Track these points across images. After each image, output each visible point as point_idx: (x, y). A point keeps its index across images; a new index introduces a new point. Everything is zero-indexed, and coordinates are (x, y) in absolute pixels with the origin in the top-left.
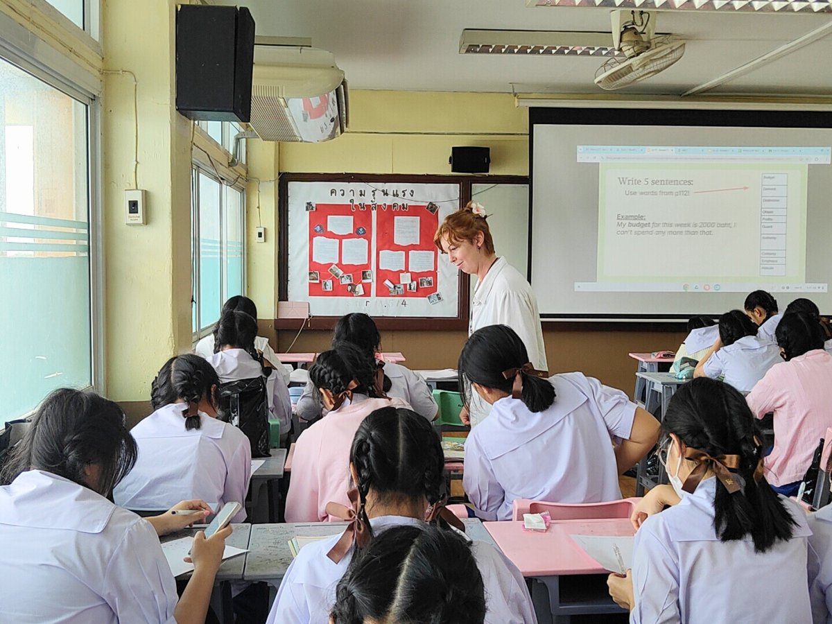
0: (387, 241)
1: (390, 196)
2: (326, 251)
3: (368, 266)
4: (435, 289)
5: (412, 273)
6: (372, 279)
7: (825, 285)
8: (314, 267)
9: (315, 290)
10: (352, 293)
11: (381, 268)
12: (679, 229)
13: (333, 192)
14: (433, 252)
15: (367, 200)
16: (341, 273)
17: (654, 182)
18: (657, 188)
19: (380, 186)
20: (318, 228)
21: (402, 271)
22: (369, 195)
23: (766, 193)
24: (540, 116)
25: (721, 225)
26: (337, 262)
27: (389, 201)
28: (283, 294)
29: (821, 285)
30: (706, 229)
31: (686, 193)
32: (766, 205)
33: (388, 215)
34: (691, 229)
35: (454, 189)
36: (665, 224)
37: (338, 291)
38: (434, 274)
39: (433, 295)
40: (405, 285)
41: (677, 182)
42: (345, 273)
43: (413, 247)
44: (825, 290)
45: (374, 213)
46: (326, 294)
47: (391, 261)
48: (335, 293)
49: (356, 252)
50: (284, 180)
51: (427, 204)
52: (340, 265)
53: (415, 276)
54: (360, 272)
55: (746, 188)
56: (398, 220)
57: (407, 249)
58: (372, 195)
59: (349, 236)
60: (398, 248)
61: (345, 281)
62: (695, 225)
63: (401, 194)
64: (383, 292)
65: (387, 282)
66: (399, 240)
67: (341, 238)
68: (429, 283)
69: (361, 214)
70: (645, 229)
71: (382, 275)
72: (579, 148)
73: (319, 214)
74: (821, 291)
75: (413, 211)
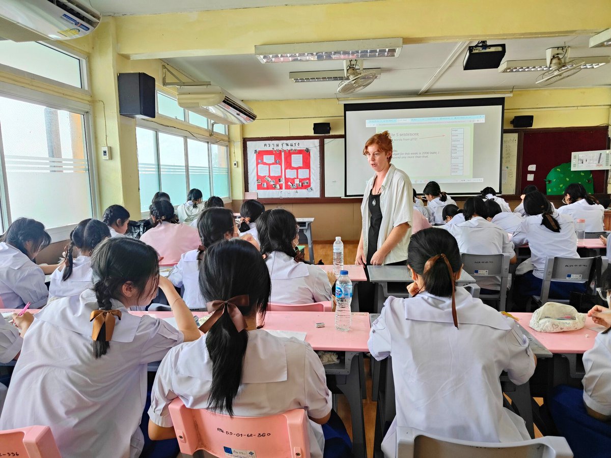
0: (289, 165)
1: (289, 146)
2: (263, 171)
3: (281, 177)
4: (310, 186)
5: (300, 179)
6: (283, 182)
7: (482, 179)
8: (259, 177)
9: (260, 187)
10: (274, 188)
11: (287, 177)
12: (413, 155)
13: (265, 145)
14: (308, 170)
15: (280, 148)
16: (270, 180)
17: (401, 135)
18: (402, 137)
19: (285, 142)
20: (260, 161)
21: (295, 178)
22: (280, 145)
23: (453, 138)
24: (348, 107)
25: (431, 153)
26: (268, 175)
27: (289, 148)
28: (246, 189)
29: (480, 179)
30: (425, 155)
31: (416, 139)
32: (453, 143)
33: (289, 154)
34: (418, 155)
35: (317, 142)
36: (406, 154)
37: (269, 187)
38: (309, 179)
39: (309, 188)
40: (297, 184)
41: (411, 135)
42: (272, 179)
43: (300, 168)
44: (482, 181)
45: (283, 154)
46: (264, 189)
47: (291, 174)
48: (268, 188)
49: (276, 171)
50: (245, 141)
51: (305, 149)
52: (269, 176)
53: (301, 180)
54: (278, 179)
55: (443, 136)
56: (293, 156)
57: (297, 169)
58: (282, 146)
59: (273, 164)
60: (294, 168)
61: (272, 183)
62: (420, 153)
63: (294, 145)
64: (288, 187)
65: (289, 183)
66: (294, 165)
67: (269, 165)
68: (307, 183)
69: (277, 155)
70: (398, 156)
71: (287, 180)
72: (367, 121)
73: (260, 154)
74: (480, 181)
75: (300, 152)
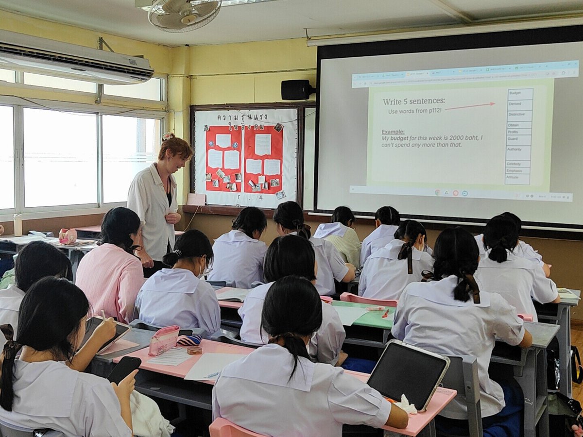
0: (251, 153)
1: (253, 120)
2: (215, 159)
3: (239, 170)
4: (280, 188)
5: (266, 175)
6: (241, 179)
7: (571, 195)
8: (210, 171)
9: (210, 186)
10: (229, 189)
11: (247, 172)
12: (432, 142)
13: (219, 117)
14: (280, 161)
15: (239, 123)
16: (223, 174)
17: (412, 102)
18: (414, 107)
19: (247, 112)
20: (211, 143)
21: (259, 174)
22: (240, 118)
23: (511, 108)
24: (326, 52)
25: (467, 138)
26: (221, 167)
27: (252, 123)
28: (192, 189)
29: (566, 195)
30: (456, 142)
31: (438, 110)
32: (510, 118)
33: (252, 133)
34: (442, 142)
35: (293, 113)
36: (420, 138)
37: (223, 188)
38: (280, 177)
39: (279, 193)
40: (262, 184)
41: (431, 101)
42: (226, 175)
43: (267, 157)
44: (570, 200)
45: (243, 132)
46: (215, 189)
47: (253, 166)
48: (220, 189)
49: (232, 160)
50: (192, 110)
51: (275, 125)
52: (223, 169)
53: (268, 179)
54: (235, 174)
55: (492, 104)
56: (258, 137)
57: (263, 158)
58: (242, 119)
59: (229, 149)
60: (257, 157)
61: (226, 181)
62: (446, 138)
63: (259, 118)
64: (248, 189)
65: (250, 182)
66: (259, 151)
67: (224, 150)
68: (277, 183)
69: (235, 133)
70: (404, 142)
71: (248, 177)
72: (354, 76)
73: (212, 132)
74: (566, 200)
75: (267, 130)
